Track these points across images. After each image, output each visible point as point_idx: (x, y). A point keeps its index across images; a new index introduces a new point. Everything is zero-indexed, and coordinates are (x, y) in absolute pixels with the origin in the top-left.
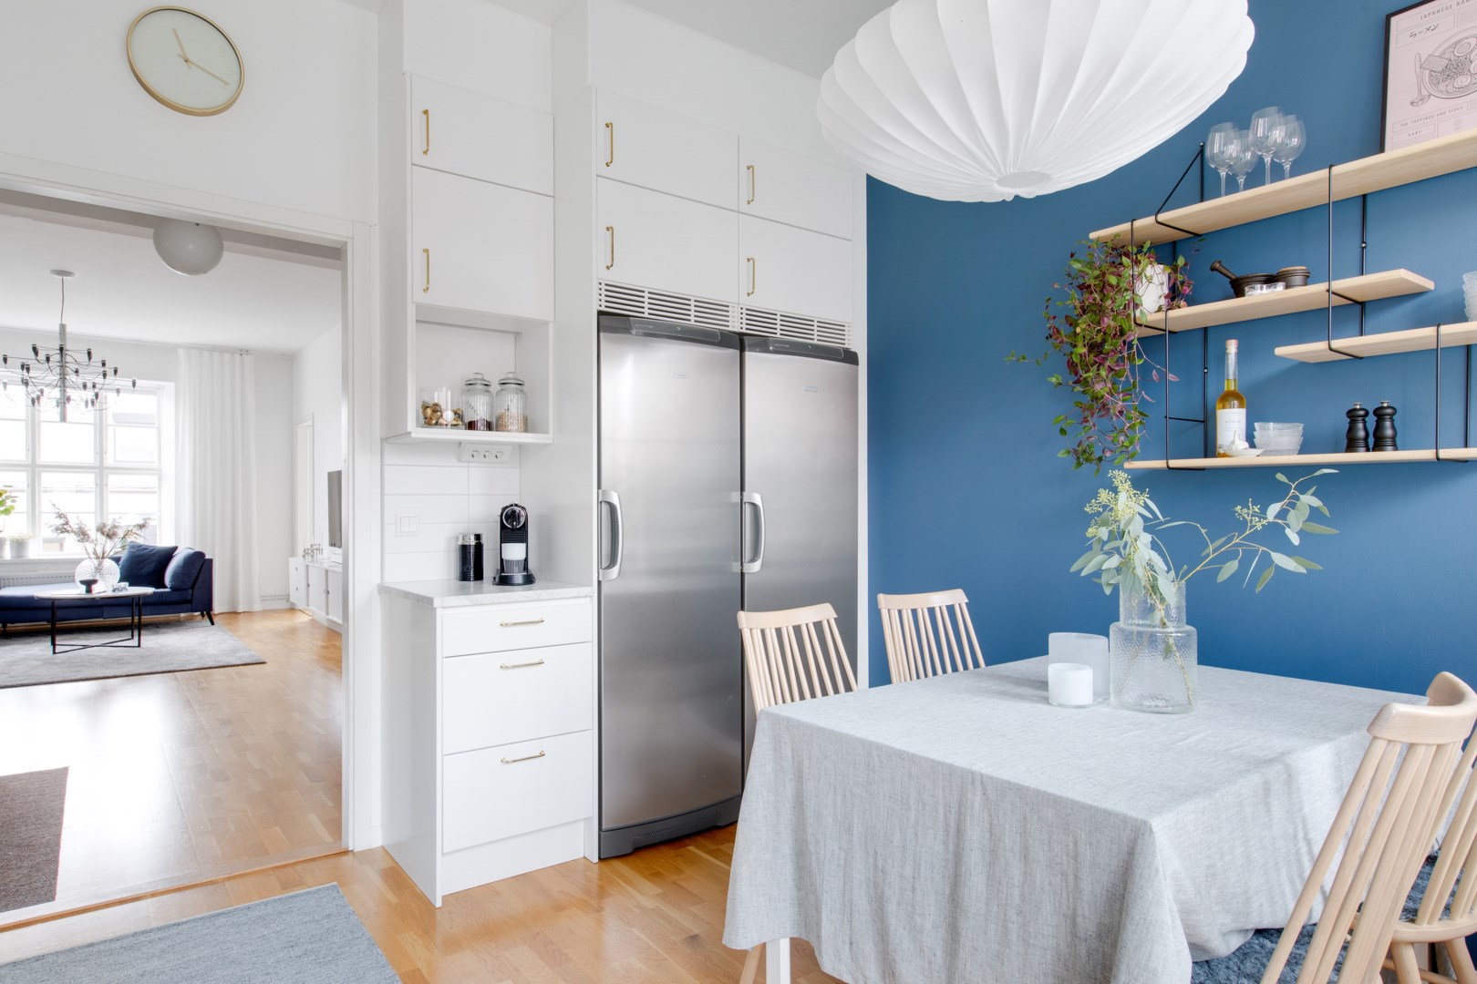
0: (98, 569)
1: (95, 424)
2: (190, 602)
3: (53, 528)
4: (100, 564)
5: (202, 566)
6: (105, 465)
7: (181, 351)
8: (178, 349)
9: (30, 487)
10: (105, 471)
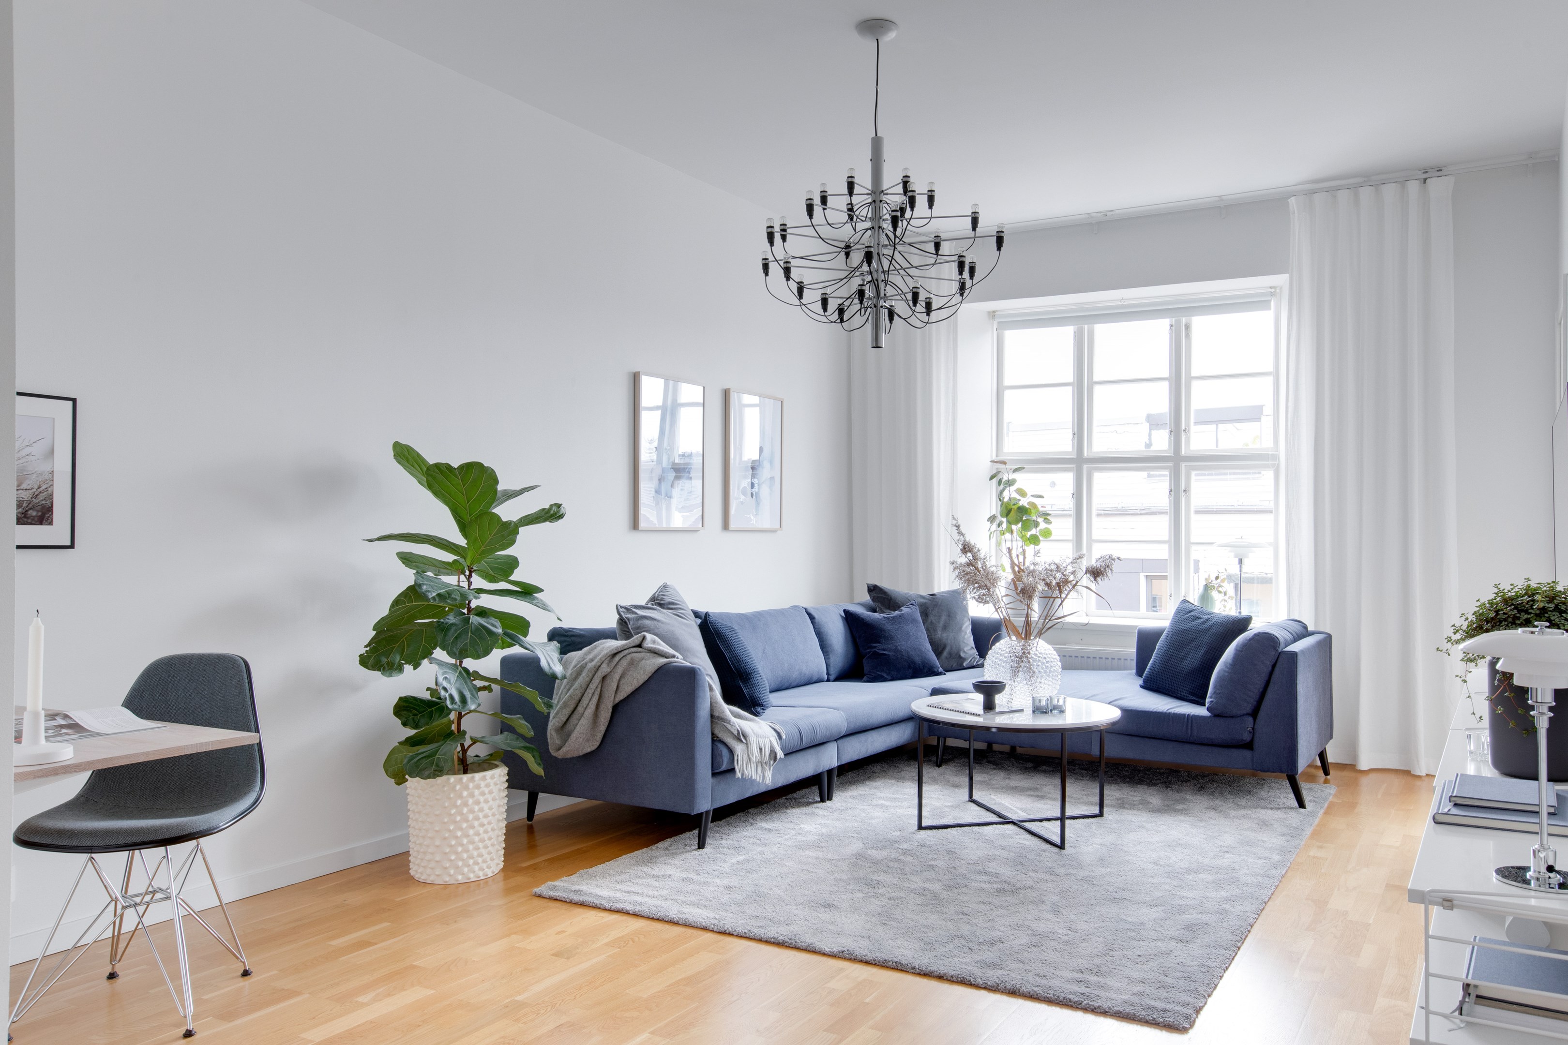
1: (1169, 379)
5: (1274, 666)
6: (1184, 452)
7: (1293, 201)
8: (1289, 200)
9: (1075, 496)
10: (1183, 464)
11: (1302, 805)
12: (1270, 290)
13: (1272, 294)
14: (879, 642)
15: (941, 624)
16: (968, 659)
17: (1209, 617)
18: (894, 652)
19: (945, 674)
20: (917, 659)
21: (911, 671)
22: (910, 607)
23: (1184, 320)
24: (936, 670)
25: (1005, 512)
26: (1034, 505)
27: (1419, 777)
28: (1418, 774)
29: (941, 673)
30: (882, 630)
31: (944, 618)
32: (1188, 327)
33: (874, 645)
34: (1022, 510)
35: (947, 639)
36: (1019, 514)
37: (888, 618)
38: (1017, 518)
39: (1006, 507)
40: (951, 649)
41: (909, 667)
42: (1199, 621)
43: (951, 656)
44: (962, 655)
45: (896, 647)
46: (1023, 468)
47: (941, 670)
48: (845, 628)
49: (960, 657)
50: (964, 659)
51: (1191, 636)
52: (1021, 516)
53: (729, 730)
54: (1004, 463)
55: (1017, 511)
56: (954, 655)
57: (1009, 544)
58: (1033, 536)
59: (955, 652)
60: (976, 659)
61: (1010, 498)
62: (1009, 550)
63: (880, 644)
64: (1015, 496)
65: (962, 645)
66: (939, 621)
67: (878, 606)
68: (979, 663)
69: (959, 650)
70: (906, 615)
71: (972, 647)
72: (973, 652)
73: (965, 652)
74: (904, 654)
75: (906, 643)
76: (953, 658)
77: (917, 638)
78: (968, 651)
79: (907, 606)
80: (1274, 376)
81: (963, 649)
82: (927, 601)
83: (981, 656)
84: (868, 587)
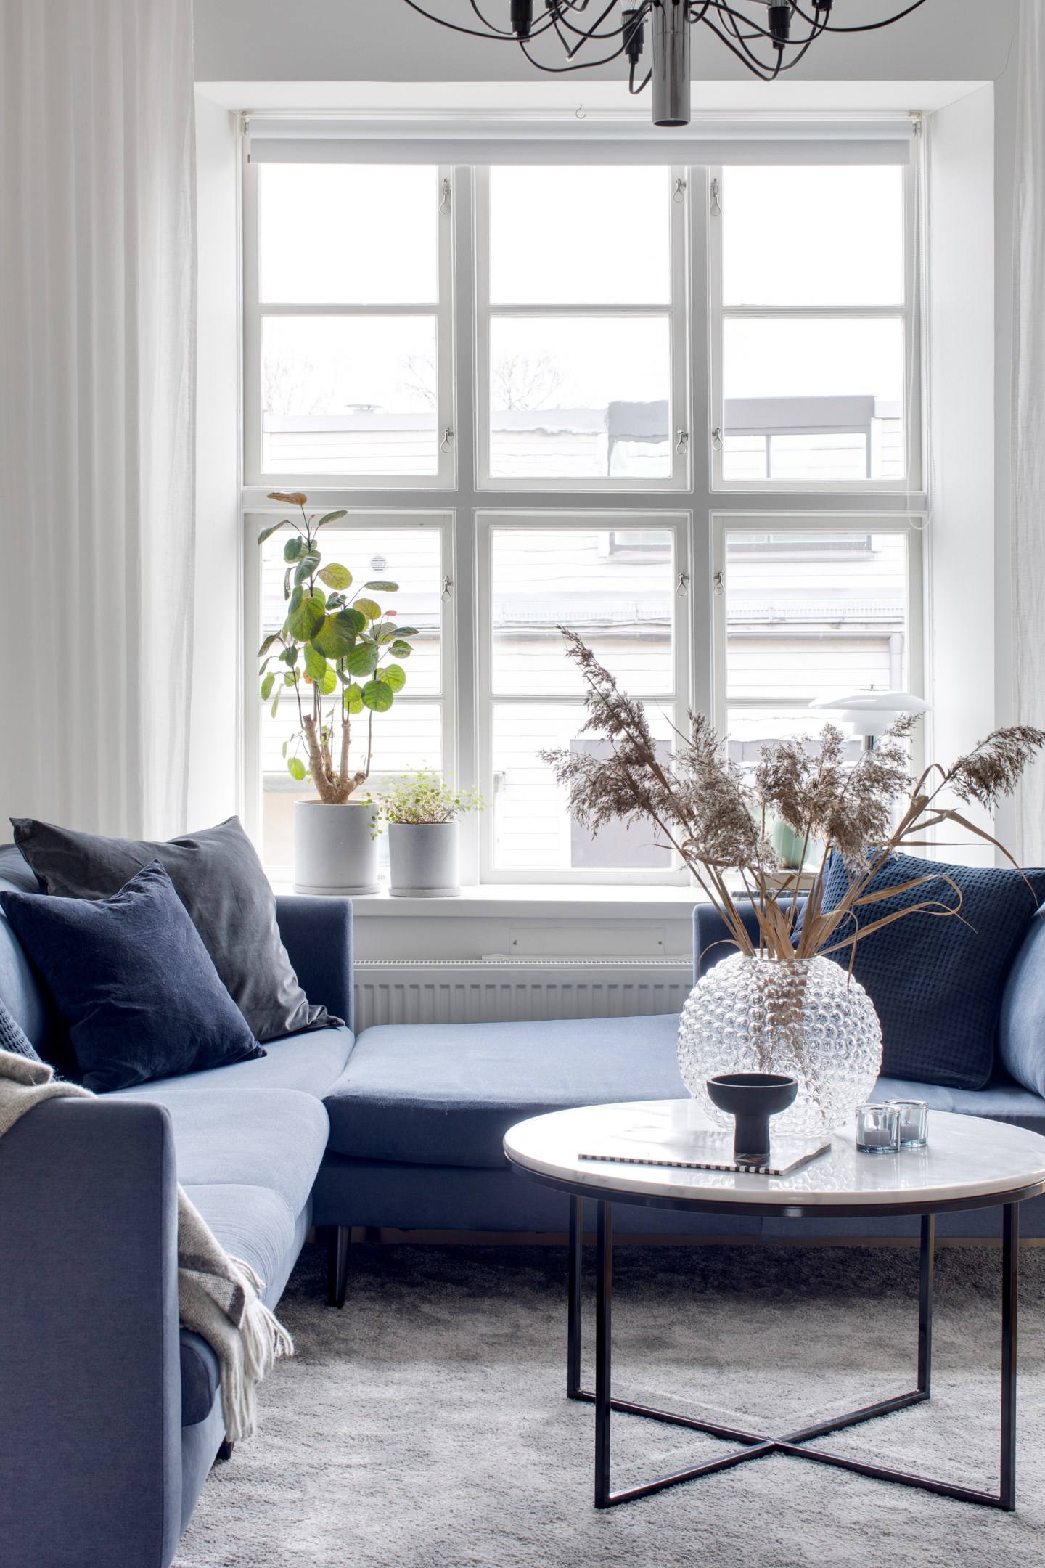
1: (672, 310)
6: (716, 485)
9: (453, 589)
10: (714, 514)
12: (908, 118)
13: (916, 129)
14: (115, 980)
15: (224, 922)
16: (293, 1009)
18: (157, 1003)
19: (264, 1054)
20: (209, 1021)
21: (194, 1051)
22: (156, 880)
23: (710, 170)
24: (247, 1045)
25: (307, 625)
26: (373, 609)
29: (257, 1050)
30: (117, 946)
31: (226, 905)
32: (716, 189)
34: (352, 620)
35: (245, 961)
36: (344, 632)
37: (122, 912)
38: (340, 641)
39: (310, 612)
40: (257, 984)
41: (193, 1041)
43: (257, 1005)
44: (282, 999)
45: (158, 989)
46: (343, 513)
47: (255, 1044)
48: (16, 950)
49: (277, 1005)
50: (286, 1010)
52: (350, 636)
53: (208, 1295)
54: (299, 499)
55: (339, 624)
56: (264, 1000)
57: (308, 709)
58: (368, 685)
59: (267, 993)
60: (305, 1007)
61: (311, 589)
62: (309, 723)
63: (119, 986)
64: (319, 584)
65: (278, 972)
66: (216, 915)
67: (54, 880)
68: (315, 1018)
69: (274, 987)
70: (158, 901)
71: (294, 979)
72: (297, 990)
73: (284, 991)
74: (180, 1008)
75: (179, 977)
76: (263, 1009)
77: (196, 962)
78: (290, 991)
79: (142, 875)
80: (906, 319)
81: (282, 984)
82: (181, 862)
83: (313, 1000)
84: (12, 829)
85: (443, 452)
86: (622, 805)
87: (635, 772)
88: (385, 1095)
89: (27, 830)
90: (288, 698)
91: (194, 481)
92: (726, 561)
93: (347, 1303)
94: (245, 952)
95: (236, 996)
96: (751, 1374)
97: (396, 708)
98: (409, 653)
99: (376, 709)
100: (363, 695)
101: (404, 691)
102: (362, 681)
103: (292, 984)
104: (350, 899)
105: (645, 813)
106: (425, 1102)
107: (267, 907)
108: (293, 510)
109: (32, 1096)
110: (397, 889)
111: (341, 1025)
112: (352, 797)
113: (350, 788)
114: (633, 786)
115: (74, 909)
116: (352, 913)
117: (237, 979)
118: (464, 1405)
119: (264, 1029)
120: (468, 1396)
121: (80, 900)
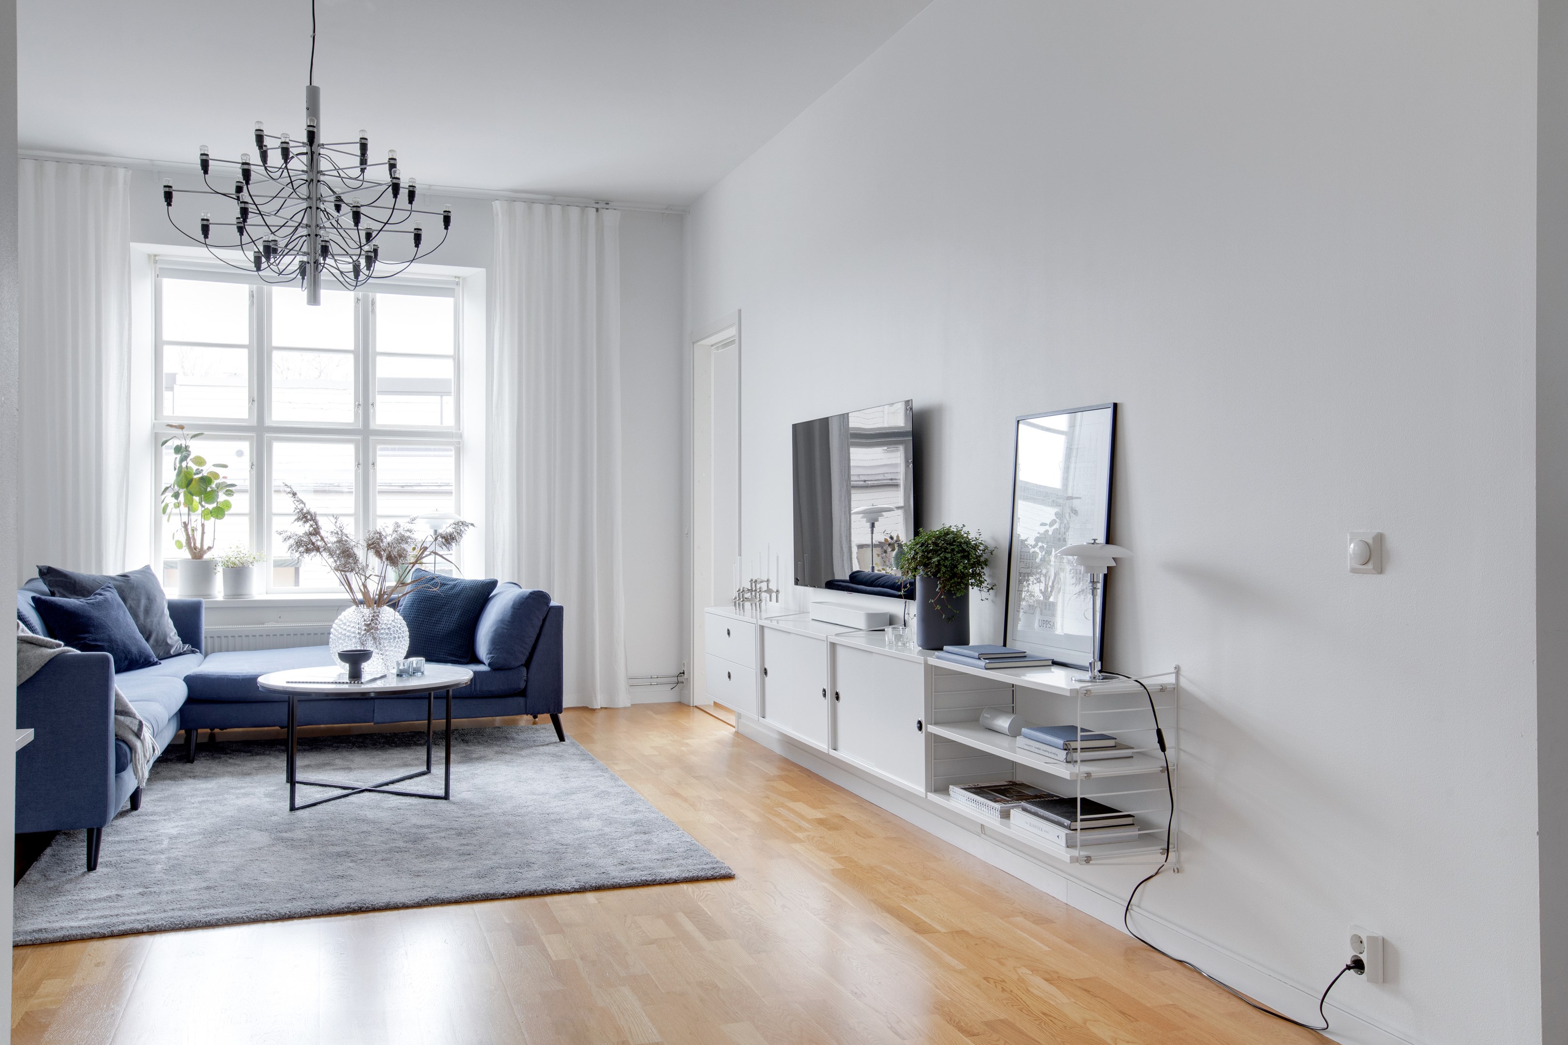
0: (371, 627)
1: (355, 352)
2: (523, 693)
3: (292, 541)
4: (375, 617)
5: (544, 620)
6: (372, 426)
7: (497, 205)
8: (493, 203)
9: (254, 467)
10: (372, 438)
11: (562, 738)
12: (454, 279)
13: (458, 285)
14: (89, 632)
15: (142, 609)
16: (175, 646)
17: (455, 582)
18: (109, 642)
19: (160, 663)
20: (134, 650)
21: (127, 662)
22: (109, 591)
23: (371, 296)
24: (152, 660)
25: (185, 482)
26: (216, 476)
27: (593, 710)
28: (595, 708)
29: (157, 662)
30: (90, 618)
31: (143, 602)
32: (373, 303)
33: (82, 636)
34: (206, 481)
35: (152, 625)
36: (202, 485)
38: (200, 489)
39: (186, 476)
40: (157, 635)
41: (126, 658)
42: (446, 587)
43: (157, 644)
44: (169, 641)
45: (109, 636)
46: (202, 434)
47: (156, 660)
48: (40, 621)
49: (167, 644)
50: (171, 646)
51: (441, 601)
52: (205, 487)
53: (128, 726)
54: (181, 427)
55: (200, 482)
56: (161, 642)
57: (185, 519)
58: (214, 508)
59: (162, 638)
60: (181, 645)
61: (187, 466)
62: (185, 525)
63: (90, 635)
64: (191, 464)
65: (168, 630)
66: (138, 606)
67: (59, 592)
68: (185, 649)
69: (165, 636)
70: (110, 599)
71: (175, 633)
72: (177, 638)
73: (171, 638)
74: (120, 644)
75: (119, 631)
76: (160, 646)
77: (128, 625)
78: (173, 637)
79: (102, 589)
80: (454, 360)
81: (169, 635)
82: (122, 583)
83: (184, 642)
84: (38, 570)
85: (250, 409)
86: (308, 551)
87: (314, 539)
88: (214, 674)
89: (45, 571)
90: (176, 514)
91: (130, 418)
92: (377, 455)
93: (196, 762)
94: (152, 622)
95: (147, 640)
96: (364, 771)
97: (226, 517)
98: (233, 495)
99: (217, 519)
100: (211, 513)
101: (231, 511)
102: (211, 507)
103: (174, 635)
104: (203, 600)
105: (318, 554)
106: (231, 676)
107: (163, 603)
108: (179, 432)
109: (55, 652)
110: (226, 596)
111: (197, 652)
112: (206, 556)
113: (205, 552)
114: (313, 544)
115: (69, 603)
116: (204, 606)
117: (148, 633)
118: (243, 788)
119: (161, 654)
120: (244, 785)
121: (72, 599)
